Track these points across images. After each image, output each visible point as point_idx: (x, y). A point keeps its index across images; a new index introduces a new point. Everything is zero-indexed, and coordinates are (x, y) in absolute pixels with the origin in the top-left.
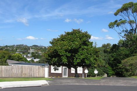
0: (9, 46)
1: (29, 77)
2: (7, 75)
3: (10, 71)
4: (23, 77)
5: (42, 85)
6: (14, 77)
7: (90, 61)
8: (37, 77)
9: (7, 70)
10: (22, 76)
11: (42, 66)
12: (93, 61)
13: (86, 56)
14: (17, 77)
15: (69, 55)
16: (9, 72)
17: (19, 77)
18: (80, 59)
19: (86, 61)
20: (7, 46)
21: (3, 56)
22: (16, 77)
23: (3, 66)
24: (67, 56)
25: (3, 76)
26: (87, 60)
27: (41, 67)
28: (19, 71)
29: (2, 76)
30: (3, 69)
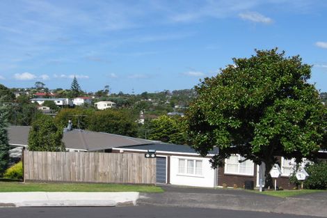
0: (152, 96)
1: (114, 183)
2: (59, 177)
3: (66, 166)
4: (99, 183)
5: (119, 204)
6: (77, 180)
7: (298, 143)
8: (133, 184)
9: (58, 163)
10: (95, 179)
11: (148, 156)
12: (304, 143)
13: (283, 127)
14: (83, 182)
15: (236, 124)
16: (64, 169)
17: (89, 183)
18: (268, 136)
19: (285, 144)
20: (145, 95)
21: (50, 127)
22: (81, 180)
23: (49, 154)
24: (229, 129)
25: (50, 178)
26: (288, 140)
27: (146, 157)
28: (88, 167)
29: (47, 177)
30: (49, 161)
